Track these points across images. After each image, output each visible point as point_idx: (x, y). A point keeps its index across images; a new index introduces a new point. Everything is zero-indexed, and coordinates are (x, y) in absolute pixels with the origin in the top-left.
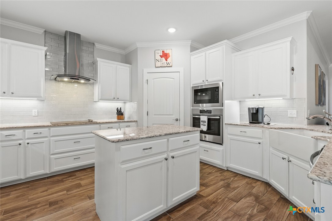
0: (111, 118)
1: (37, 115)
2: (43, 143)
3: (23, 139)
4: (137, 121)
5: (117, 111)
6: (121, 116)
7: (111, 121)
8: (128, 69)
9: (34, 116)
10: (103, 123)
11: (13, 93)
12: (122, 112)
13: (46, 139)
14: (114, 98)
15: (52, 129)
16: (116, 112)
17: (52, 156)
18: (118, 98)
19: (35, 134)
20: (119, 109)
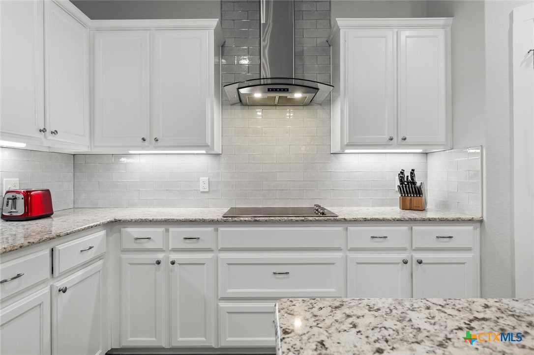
0: (382, 203)
1: (207, 190)
2: (202, 266)
3: (164, 251)
4: (481, 221)
5: (402, 181)
6: (415, 199)
7: (381, 217)
8: (441, 33)
9: (202, 192)
10: (355, 221)
11: (157, 140)
12: (418, 184)
13: (209, 256)
14: (391, 139)
15: (222, 229)
16: (398, 183)
17: (223, 304)
18: (405, 139)
19: (187, 241)
20: (407, 173)
